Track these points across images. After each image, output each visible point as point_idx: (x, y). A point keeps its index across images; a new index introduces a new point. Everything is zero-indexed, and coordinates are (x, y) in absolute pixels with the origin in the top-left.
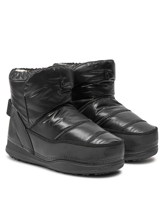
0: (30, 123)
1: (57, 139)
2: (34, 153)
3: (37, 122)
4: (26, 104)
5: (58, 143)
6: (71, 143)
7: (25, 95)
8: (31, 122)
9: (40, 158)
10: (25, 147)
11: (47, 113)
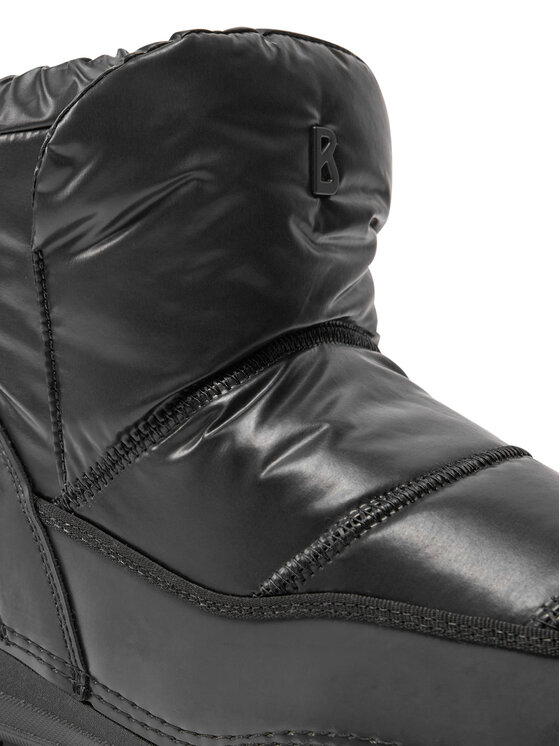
0: (68, 461)
1: (282, 589)
2: (88, 687)
3: (128, 444)
4: (46, 313)
5: (291, 618)
6: (402, 628)
7: (38, 241)
8: (80, 453)
9: (137, 729)
10: (18, 642)
11: (209, 381)
